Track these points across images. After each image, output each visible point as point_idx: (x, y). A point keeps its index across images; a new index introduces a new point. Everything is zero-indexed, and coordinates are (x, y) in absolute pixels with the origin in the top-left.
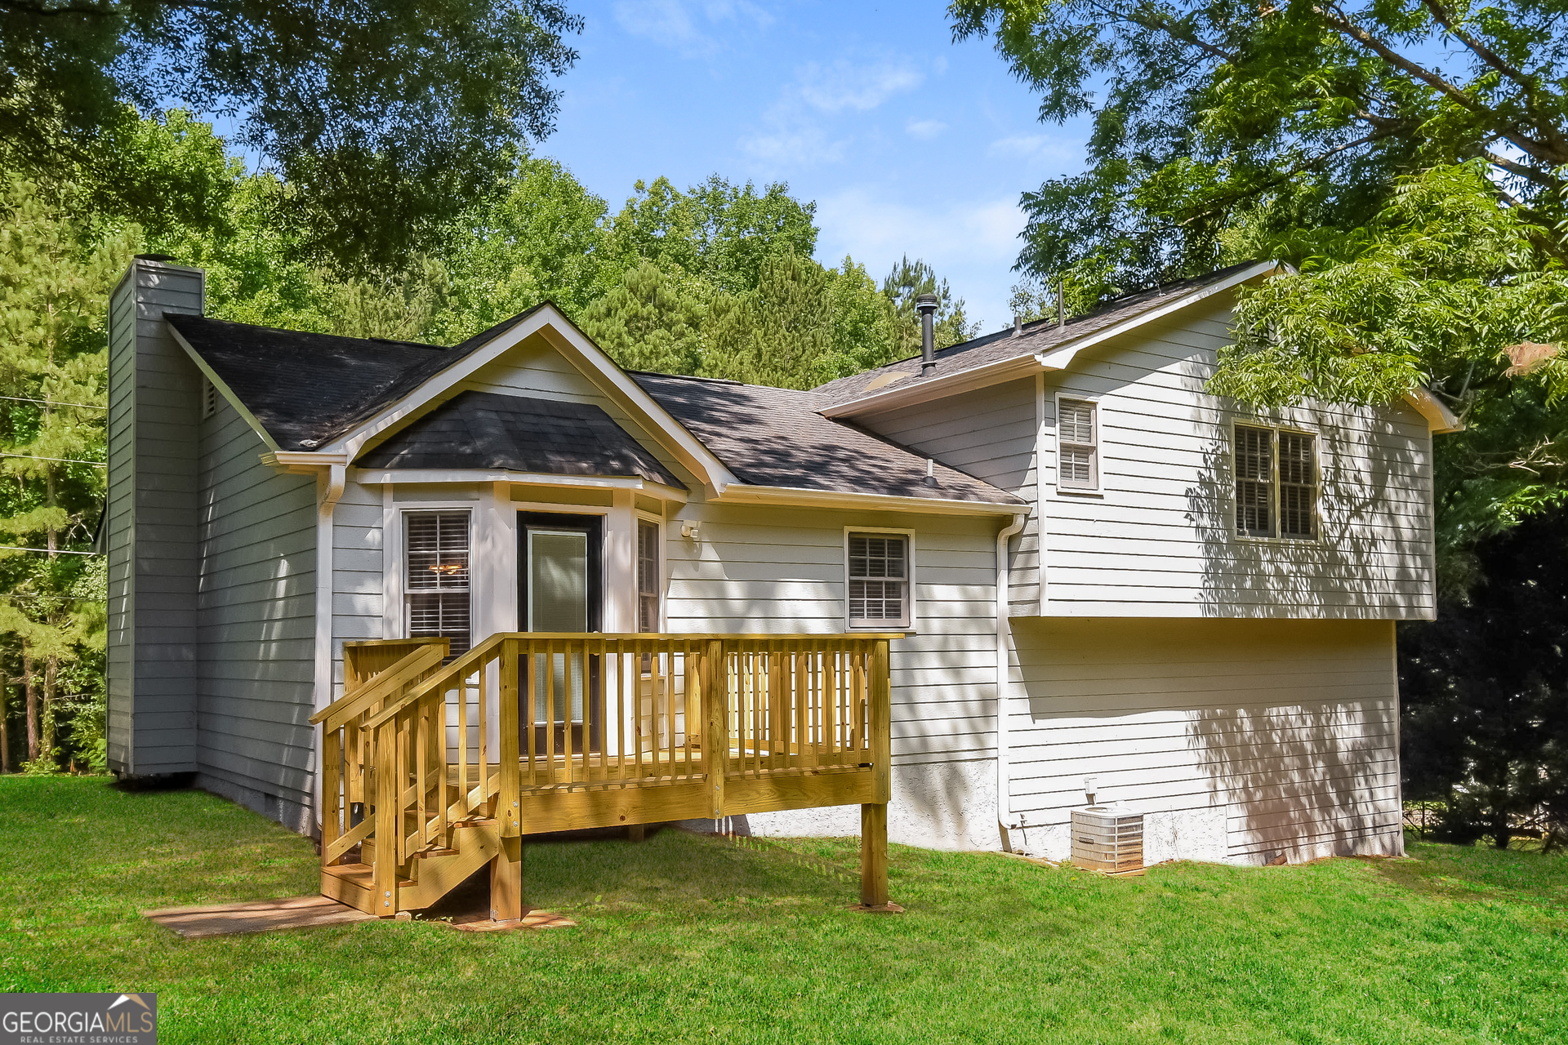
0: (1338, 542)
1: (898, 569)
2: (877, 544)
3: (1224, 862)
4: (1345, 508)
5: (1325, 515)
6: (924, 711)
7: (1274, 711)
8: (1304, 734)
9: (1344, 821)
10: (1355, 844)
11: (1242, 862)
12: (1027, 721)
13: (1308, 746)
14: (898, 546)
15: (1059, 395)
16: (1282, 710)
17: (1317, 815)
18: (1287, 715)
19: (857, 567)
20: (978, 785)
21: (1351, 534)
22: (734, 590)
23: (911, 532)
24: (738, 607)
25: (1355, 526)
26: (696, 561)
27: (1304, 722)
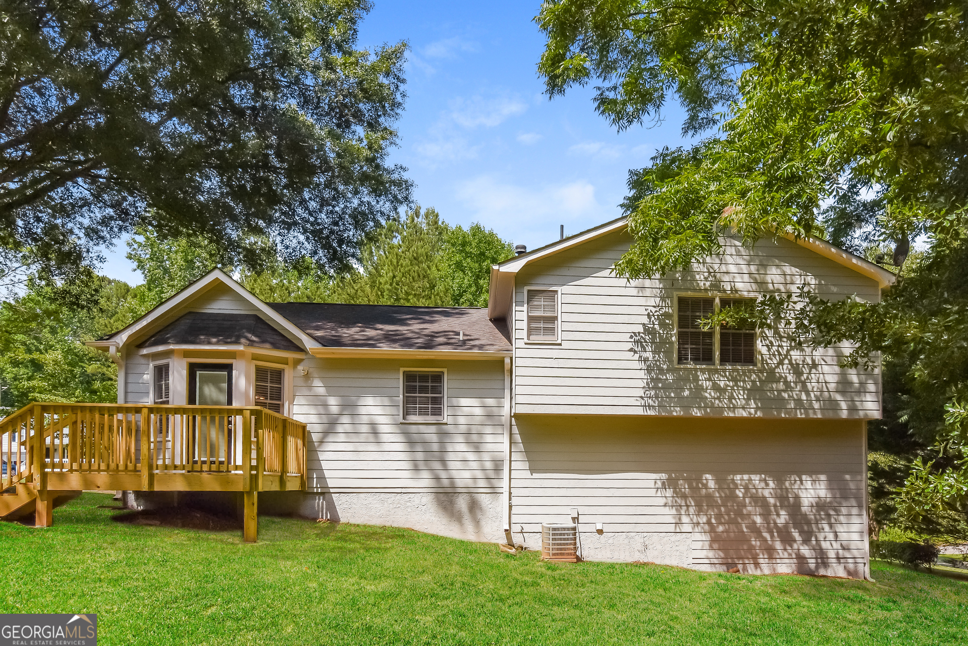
0: (776, 367)
1: (438, 390)
2: (424, 377)
3: (689, 567)
4: (784, 344)
5: (764, 350)
6: (452, 465)
7: (738, 477)
8: (766, 493)
9: (806, 551)
10: (817, 567)
11: (707, 568)
12: (527, 474)
13: (772, 501)
14: (438, 378)
15: (526, 288)
16: (746, 477)
17: (778, 545)
18: (750, 480)
19: (409, 389)
20: (490, 506)
21: (790, 361)
22: (333, 401)
23: (445, 370)
24: (335, 409)
25: (796, 355)
26: (310, 387)
27: (767, 485)
